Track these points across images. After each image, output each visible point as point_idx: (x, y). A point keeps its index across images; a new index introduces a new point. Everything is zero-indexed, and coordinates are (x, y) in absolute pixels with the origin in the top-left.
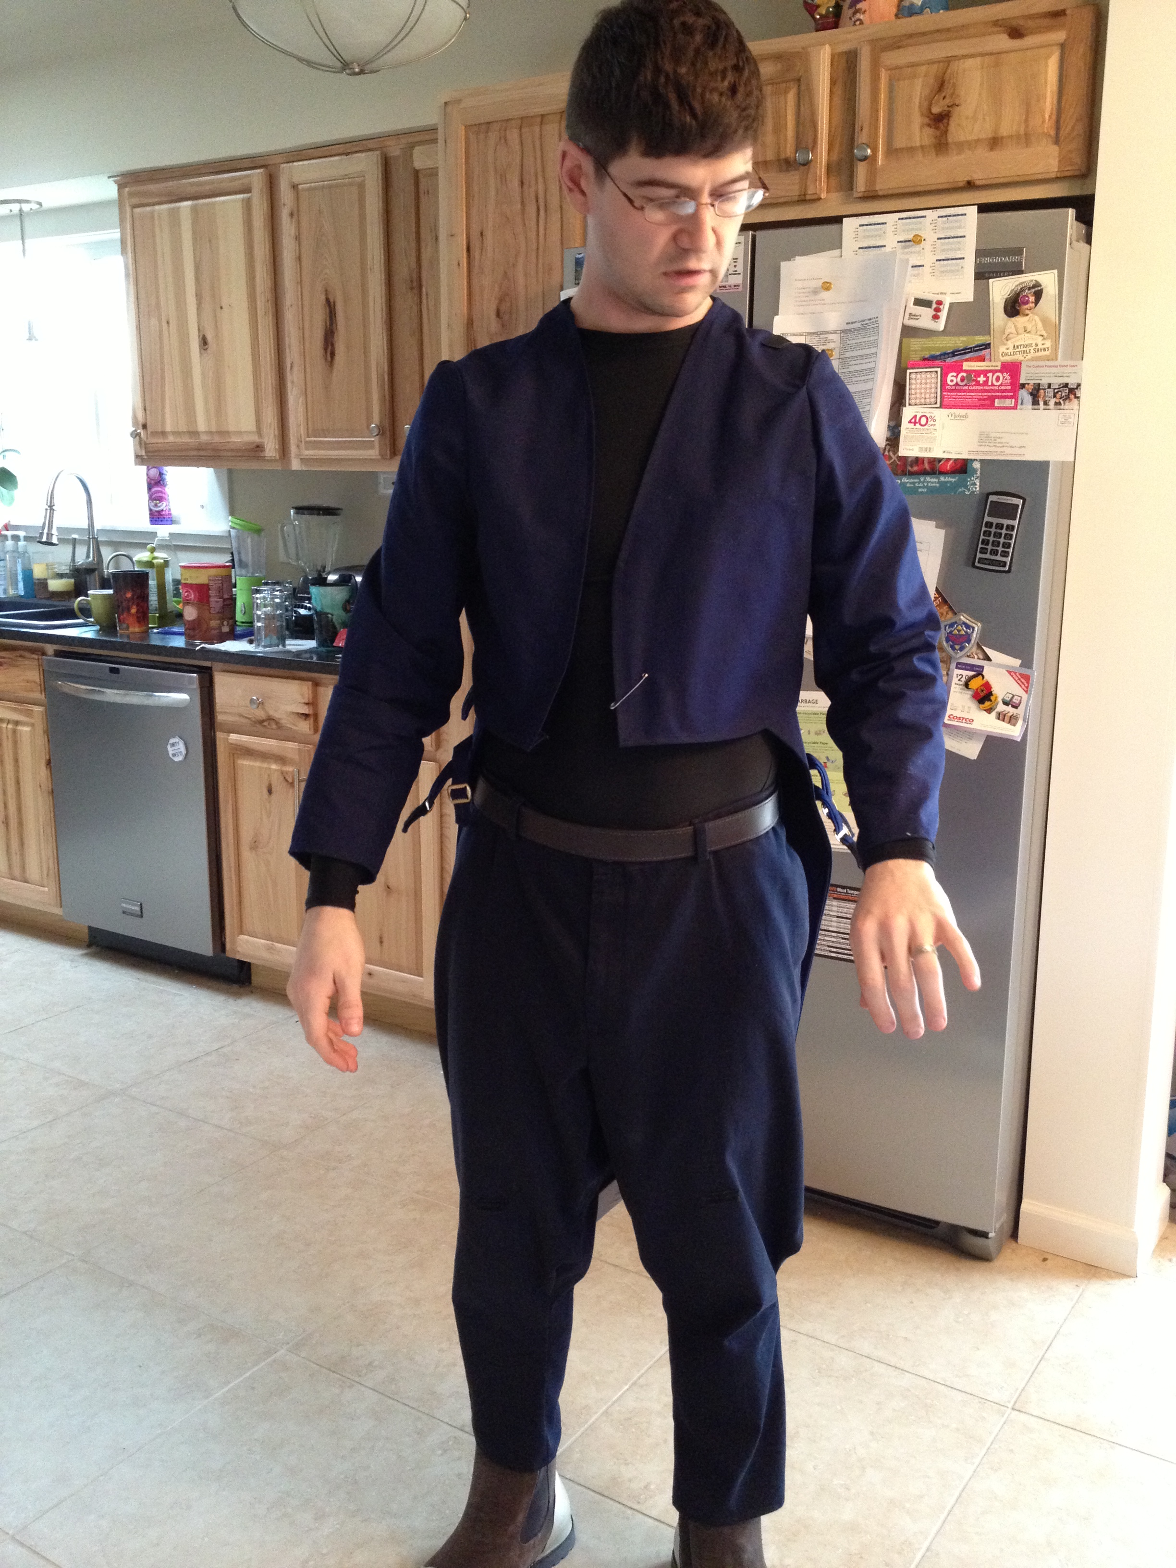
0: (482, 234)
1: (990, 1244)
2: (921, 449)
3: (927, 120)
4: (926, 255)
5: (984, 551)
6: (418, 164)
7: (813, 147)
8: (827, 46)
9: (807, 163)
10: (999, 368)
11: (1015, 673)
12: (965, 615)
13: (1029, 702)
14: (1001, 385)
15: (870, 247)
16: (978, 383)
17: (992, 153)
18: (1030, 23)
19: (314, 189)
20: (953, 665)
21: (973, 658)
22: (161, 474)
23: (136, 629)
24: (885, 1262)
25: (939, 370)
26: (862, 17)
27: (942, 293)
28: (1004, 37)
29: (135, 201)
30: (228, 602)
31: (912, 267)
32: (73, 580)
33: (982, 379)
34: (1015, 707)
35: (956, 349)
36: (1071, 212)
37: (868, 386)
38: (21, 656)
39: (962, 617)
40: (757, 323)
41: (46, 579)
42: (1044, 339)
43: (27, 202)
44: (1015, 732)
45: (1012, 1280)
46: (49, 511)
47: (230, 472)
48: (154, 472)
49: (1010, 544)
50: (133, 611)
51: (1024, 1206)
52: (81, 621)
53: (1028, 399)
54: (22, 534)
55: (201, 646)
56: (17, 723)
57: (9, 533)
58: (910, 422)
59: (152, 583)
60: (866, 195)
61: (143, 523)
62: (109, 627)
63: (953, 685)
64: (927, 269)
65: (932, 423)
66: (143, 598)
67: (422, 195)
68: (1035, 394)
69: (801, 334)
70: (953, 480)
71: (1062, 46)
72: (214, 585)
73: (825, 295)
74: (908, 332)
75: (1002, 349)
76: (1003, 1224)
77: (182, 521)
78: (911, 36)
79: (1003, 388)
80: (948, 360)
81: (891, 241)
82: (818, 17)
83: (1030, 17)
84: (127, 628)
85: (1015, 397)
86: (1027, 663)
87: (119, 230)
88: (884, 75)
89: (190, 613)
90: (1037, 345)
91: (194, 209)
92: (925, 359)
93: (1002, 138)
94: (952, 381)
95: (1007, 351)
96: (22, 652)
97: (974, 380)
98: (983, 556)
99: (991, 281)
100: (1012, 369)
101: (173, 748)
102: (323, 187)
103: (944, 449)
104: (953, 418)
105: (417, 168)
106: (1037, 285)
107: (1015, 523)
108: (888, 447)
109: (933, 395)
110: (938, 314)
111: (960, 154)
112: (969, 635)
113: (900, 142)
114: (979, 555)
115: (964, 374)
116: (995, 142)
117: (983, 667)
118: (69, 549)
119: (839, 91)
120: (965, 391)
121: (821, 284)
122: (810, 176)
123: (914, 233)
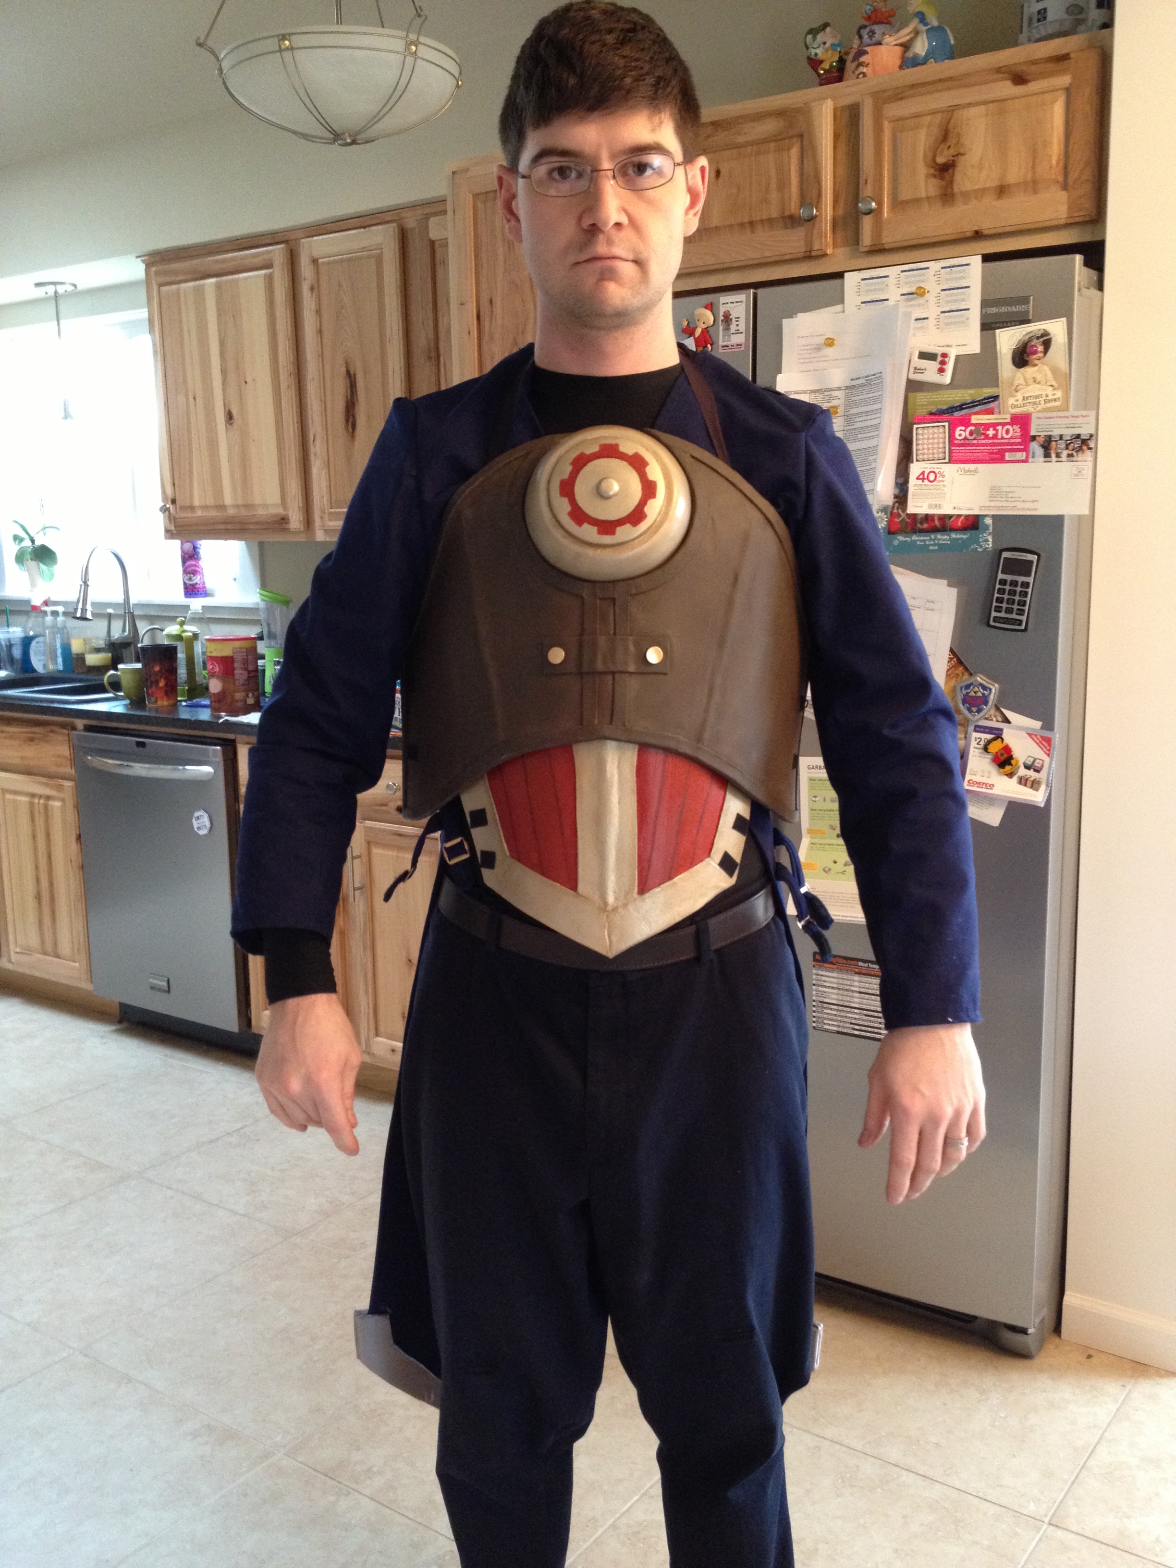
0: (491, 301)
1: (1030, 1341)
2: (930, 506)
3: (932, 171)
4: (931, 308)
5: (999, 609)
6: (434, 234)
7: (818, 202)
8: (829, 100)
9: (812, 219)
10: (1008, 420)
11: (1036, 735)
12: (981, 676)
13: (1051, 765)
14: (1011, 438)
15: (873, 301)
16: (987, 437)
17: (1000, 201)
18: (1033, 68)
19: (335, 262)
20: (971, 728)
21: (992, 720)
22: (195, 548)
23: (164, 702)
24: (919, 1360)
25: (946, 424)
26: (865, 70)
27: (948, 346)
28: (1008, 83)
29: (162, 279)
30: (252, 674)
31: (916, 320)
32: (110, 655)
33: (991, 432)
34: (1037, 771)
35: (964, 402)
36: (1078, 258)
37: (872, 443)
38: (52, 731)
39: (978, 678)
40: (761, 382)
41: (83, 654)
42: (1055, 389)
43: (62, 283)
44: (1038, 797)
45: (1053, 1379)
46: (83, 587)
47: (261, 545)
48: (188, 546)
49: (1025, 602)
50: (162, 684)
51: (1067, 1299)
52: (111, 695)
53: (1040, 451)
54: (60, 609)
55: (225, 717)
56: (48, 798)
57: (48, 609)
58: (918, 478)
59: (181, 656)
60: (872, 249)
61: (176, 596)
62: (138, 702)
63: (972, 749)
64: (931, 322)
65: (941, 478)
66: (172, 671)
67: (438, 265)
68: (1047, 446)
69: (805, 392)
70: (965, 537)
71: (1068, 90)
72: (238, 658)
73: (829, 351)
74: (913, 386)
75: (1011, 401)
76: (1043, 1319)
77: (217, 593)
78: (913, 86)
79: (1013, 441)
80: (956, 414)
81: (894, 294)
82: (822, 72)
83: (1034, 62)
84: (156, 702)
85: (1026, 450)
86: (1048, 725)
87: (147, 310)
88: (887, 126)
89: (215, 686)
90: (1047, 396)
91: (218, 286)
92: (931, 414)
93: (1009, 185)
94: (960, 435)
95: (1016, 403)
96: (54, 728)
97: (983, 434)
98: (998, 614)
99: (997, 331)
100: (1022, 421)
101: (199, 821)
102: (342, 261)
103: (955, 506)
104: (962, 473)
105: (434, 239)
106: (1045, 334)
107: (1031, 580)
108: (897, 505)
109: (941, 450)
110: (944, 367)
111: (967, 204)
112: (986, 697)
113: (904, 196)
114: (994, 614)
115: (973, 428)
116: (1002, 190)
117: (1002, 730)
118: (105, 623)
119: (843, 147)
120: (973, 445)
121: (823, 342)
122: (815, 231)
123: (918, 286)
